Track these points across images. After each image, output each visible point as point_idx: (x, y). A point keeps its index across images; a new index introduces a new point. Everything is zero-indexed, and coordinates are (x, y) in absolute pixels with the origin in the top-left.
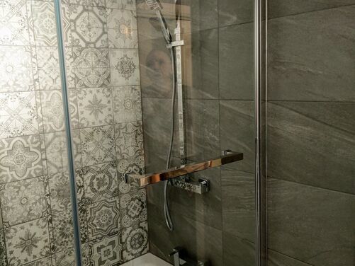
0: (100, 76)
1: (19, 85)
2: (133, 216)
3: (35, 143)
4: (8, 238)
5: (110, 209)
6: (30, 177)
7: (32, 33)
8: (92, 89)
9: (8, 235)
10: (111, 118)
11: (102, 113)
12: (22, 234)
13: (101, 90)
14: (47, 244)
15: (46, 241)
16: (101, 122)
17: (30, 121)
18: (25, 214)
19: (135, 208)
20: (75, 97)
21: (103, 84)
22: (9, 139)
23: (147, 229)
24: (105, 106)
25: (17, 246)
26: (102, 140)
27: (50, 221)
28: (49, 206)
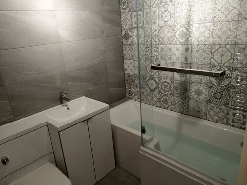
1: (206, 20)
3: (209, 49)
6: (204, 64)
12: (196, 87)
14: (206, 97)
15: (206, 95)
17: (208, 38)
18: (199, 80)
20: (237, 26)
22: (198, 45)
27: (210, 88)
28: (210, 81)
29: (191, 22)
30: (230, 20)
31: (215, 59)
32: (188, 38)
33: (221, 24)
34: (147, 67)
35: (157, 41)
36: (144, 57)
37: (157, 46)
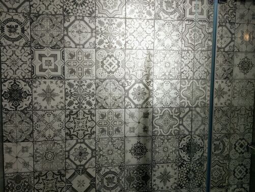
0: (225, 71)
1: (171, 75)
2: (238, 177)
3: (177, 113)
4: (154, 171)
5: (222, 168)
6: (171, 134)
7: (183, 42)
8: (218, 80)
9: (154, 169)
10: (229, 102)
11: (223, 97)
12: (161, 170)
13: (224, 81)
14: (176, 181)
15: (176, 179)
16: (221, 104)
17: (175, 99)
18: (165, 158)
19: (240, 172)
20: (205, 85)
21: (227, 77)
22: (162, 108)
23: (248, 190)
24: (226, 93)
25: (158, 178)
26: (221, 117)
27: (180, 166)
28: (180, 156)
29: (151, 77)
30: (199, 78)
31: (184, 126)
32: (147, 99)
33: (189, 82)
34: (69, 151)
35: (94, 103)
36: (63, 133)
37: (93, 111)
